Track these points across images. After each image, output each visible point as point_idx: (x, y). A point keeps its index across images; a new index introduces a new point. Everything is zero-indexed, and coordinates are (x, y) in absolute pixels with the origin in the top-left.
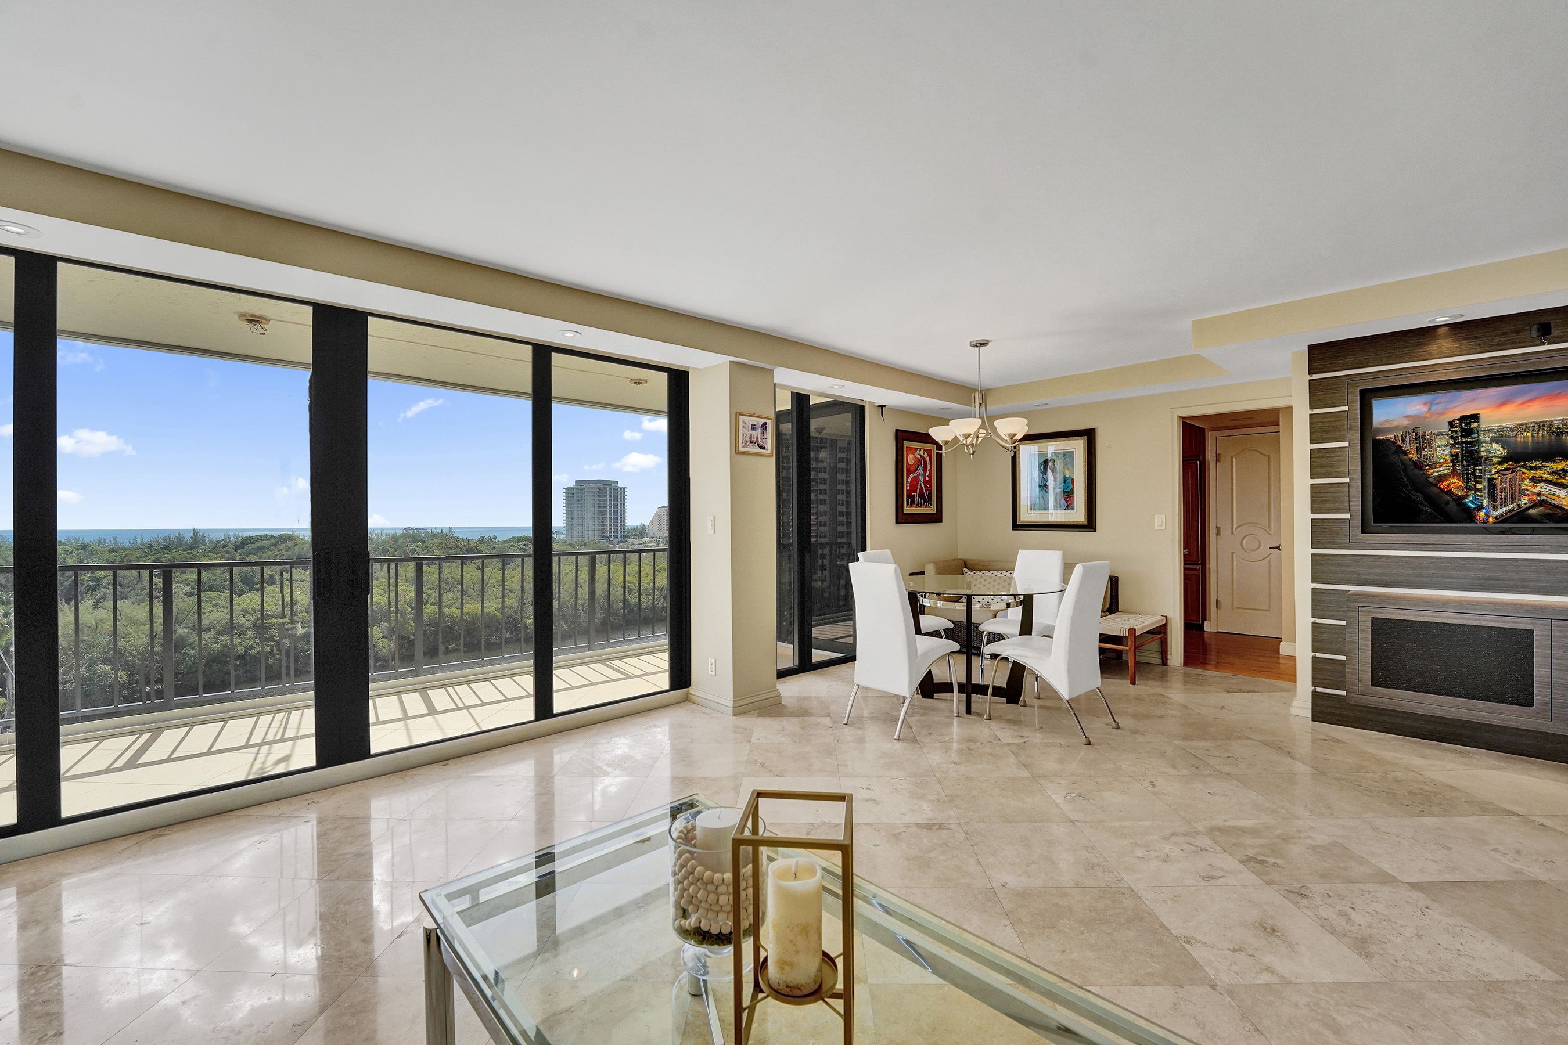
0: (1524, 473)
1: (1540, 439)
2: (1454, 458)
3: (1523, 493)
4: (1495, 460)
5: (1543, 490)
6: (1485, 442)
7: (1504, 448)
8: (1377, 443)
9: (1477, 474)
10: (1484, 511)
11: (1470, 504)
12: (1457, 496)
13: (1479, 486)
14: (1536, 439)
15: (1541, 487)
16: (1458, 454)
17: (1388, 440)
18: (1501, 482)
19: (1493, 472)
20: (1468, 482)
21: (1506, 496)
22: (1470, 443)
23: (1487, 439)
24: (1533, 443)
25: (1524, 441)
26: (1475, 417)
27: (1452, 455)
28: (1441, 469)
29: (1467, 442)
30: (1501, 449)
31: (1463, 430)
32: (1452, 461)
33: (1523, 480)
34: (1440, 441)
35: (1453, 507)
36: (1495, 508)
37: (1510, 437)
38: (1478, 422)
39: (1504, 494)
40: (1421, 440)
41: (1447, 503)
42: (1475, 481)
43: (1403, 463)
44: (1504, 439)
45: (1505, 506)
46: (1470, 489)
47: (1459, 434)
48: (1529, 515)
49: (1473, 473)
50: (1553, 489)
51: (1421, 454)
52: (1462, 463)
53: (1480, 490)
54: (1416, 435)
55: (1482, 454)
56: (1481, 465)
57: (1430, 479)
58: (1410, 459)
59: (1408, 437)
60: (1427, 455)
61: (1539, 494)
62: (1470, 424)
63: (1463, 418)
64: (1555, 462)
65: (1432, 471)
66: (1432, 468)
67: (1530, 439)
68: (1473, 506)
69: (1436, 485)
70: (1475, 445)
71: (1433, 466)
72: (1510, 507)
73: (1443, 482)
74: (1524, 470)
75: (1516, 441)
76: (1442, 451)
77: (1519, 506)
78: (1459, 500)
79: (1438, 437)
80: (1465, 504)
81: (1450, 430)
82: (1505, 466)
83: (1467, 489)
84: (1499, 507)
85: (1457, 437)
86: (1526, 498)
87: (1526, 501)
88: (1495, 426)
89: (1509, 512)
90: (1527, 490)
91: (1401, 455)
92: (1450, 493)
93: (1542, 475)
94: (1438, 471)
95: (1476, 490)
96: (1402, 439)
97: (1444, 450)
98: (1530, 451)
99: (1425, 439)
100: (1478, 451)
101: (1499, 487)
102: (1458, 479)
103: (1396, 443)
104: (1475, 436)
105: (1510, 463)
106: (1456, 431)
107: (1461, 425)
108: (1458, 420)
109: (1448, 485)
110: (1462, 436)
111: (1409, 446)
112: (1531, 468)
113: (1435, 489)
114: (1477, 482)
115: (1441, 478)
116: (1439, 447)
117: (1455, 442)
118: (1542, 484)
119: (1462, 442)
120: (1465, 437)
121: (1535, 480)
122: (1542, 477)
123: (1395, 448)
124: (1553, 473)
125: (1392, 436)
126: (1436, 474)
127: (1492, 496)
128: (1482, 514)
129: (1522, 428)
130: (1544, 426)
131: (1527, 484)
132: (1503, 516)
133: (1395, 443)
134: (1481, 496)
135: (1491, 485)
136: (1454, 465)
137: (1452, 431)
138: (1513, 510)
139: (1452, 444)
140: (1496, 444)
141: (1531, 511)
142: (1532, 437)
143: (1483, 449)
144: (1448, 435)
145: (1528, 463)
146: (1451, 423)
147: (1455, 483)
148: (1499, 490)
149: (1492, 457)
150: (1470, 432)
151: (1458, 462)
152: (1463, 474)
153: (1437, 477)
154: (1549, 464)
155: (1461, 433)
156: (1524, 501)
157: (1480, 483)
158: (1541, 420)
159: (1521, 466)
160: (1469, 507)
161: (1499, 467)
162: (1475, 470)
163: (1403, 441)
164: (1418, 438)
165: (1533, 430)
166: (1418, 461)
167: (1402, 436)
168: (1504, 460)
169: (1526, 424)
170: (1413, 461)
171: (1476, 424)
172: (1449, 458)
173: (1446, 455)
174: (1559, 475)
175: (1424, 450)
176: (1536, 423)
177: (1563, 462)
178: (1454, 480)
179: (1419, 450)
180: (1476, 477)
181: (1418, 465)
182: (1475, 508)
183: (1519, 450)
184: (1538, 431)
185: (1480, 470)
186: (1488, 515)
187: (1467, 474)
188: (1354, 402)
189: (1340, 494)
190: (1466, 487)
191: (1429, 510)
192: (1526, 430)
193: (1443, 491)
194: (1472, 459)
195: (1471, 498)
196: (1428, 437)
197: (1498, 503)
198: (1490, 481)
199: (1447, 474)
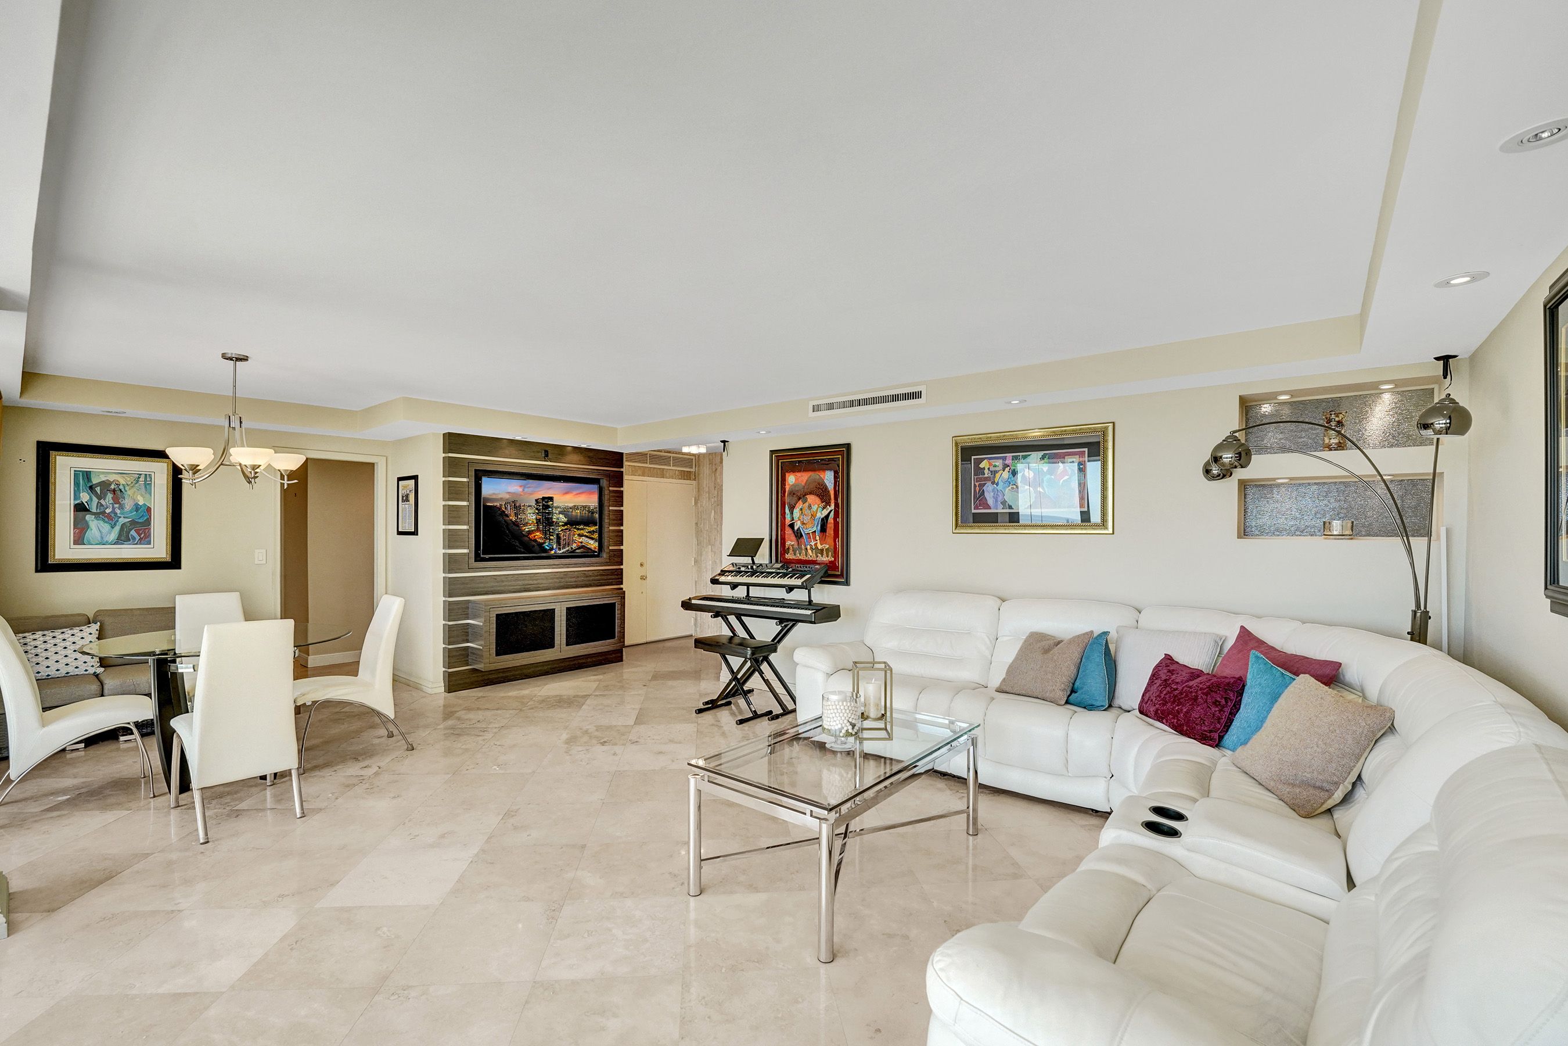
0: (575, 531)
1: (584, 515)
2: (538, 521)
3: (574, 541)
4: (560, 524)
5: (583, 540)
6: (556, 513)
7: (566, 518)
8: (485, 507)
9: (551, 531)
10: (554, 550)
11: (546, 546)
12: (539, 542)
13: (552, 537)
14: (582, 514)
16: (540, 519)
17: (496, 507)
18: (564, 536)
19: (559, 530)
20: (546, 535)
21: (566, 542)
22: (548, 513)
23: (557, 512)
24: (580, 516)
25: (576, 515)
26: (551, 499)
27: (537, 519)
28: (530, 527)
29: (545, 513)
30: (564, 518)
31: (543, 505)
32: (537, 523)
33: (574, 535)
34: (529, 511)
35: (537, 548)
36: (560, 549)
37: (569, 512)
39: (564, 542)
40: (517, 508)
41: (534, 546)
42: (550, 535)
43: (505, 521)
44: (566, 513)
45: (565, 548)
46: (547, 539)
48: (576, 553)
49: (549, 530)
50: (588, 540)
51: (518, 517)
52: (543, 524)
53: (552, 540)
54: (515, 505)
55: (554, 520)
56: (553, 526)
57: (523, 533)
58: (511, 520)
59: (509, 506)
60: (521, 518)
61: (581, 543)
62: (547, 502)
63: (544, 498)
64: (590, 527)
65: (525, 528)
66: (524, 526)
68: (548, 548)
69: (527, 536)
70: (550, 515)
71: (526, 524)
72: (567, 549)
73: (531, 534)
75: (572, 514)
76: (531, 516)
77: (572, 548)
78: (541, 545)
79: (529, 508)
80: (544, 547)
81: (536, 504)
82: (566, 527)
84: (562, 549)
85: (540, 509)
86: (576, 544)
87: (576, 546)
88: (560, 505)
89: (567, 551)
90: (576, 540)
91: (505, 517)
92: (535, 541)
93: (583, 533)
94: (528, 528)
95: (550, 539)
96: (505, 506)
98: (578, 520)
99: (521, 509)
100: (552, 518)
101: (562, 538)
102: (540, 533)
104: (550, 509)
105: (569, 526)
106: (540, 506)
107: (542, 502)
108: (541, 499)
109: (534, 536)
110: (543, 509)
111: (510, 511)
112: (578, 529)
113: (526, 538)
115: (530, 532)
116: (530, 514)
117: (539, 512)
118: (583, 538)
119: (543, 512)
120: (545, 510)
121: (580, 535)
123: (501, 512)
124: (589, 532)
125: (498, 505)
126: (527, 530)
127: (559, 543)
128: (553, 552)
129: (575, 508)
130: (586, 508)
132: (564, 552)
133: (500, 509)
134: (553, 542)
135: (558, 538)
136: (538, 525)
137: (538, 505)
138: (569, 550)
139: (537, 513)
140: (562, 515)
141: (577, 551)
142: (580, 513)
143: (555, 517)
144: (535, 507)
145: (577, 527)
146: (536, 500)
147: (538, 535)
148: (562, 540)
149: (559, 521)
150: (548, 507)
151: (541, 523)
152: (543, 530)
153: (528, 531)
154: (587, 528)
155: (543, 507)
156: (574, 546)
157: (553, 536)
159: (574, 528)
160: (546, 549)
161: (563, 528)
162: (550, 529)
163: (505, 508)
164: (515, 507)
165: (581, 510)
166: (516, 521)
168: (566, 524)
169: (577, 506)
171: (551, 503)
172: (535, 522)
173: (533, 519)
174: (591, 533)
175: (519, 515)
176: (582, 506)
177: (593, 527)
179: (516, 515)
180: (550, 532)
181: (515, 523)
183: (573, 519)
184: (583, 510)
185: (553, 529)
186: (556, 552)
187: (545, 530)
188: (472, 476)
189: (463, 536)
190: (544, 538)
191: (523, 550)
192: (577, 509)
193: (531, 540)
194: (548, 522)
195: (547, 544)
196: (522, 507)
197: (561, 547)
198: (558, 535)
199: (534, 530)
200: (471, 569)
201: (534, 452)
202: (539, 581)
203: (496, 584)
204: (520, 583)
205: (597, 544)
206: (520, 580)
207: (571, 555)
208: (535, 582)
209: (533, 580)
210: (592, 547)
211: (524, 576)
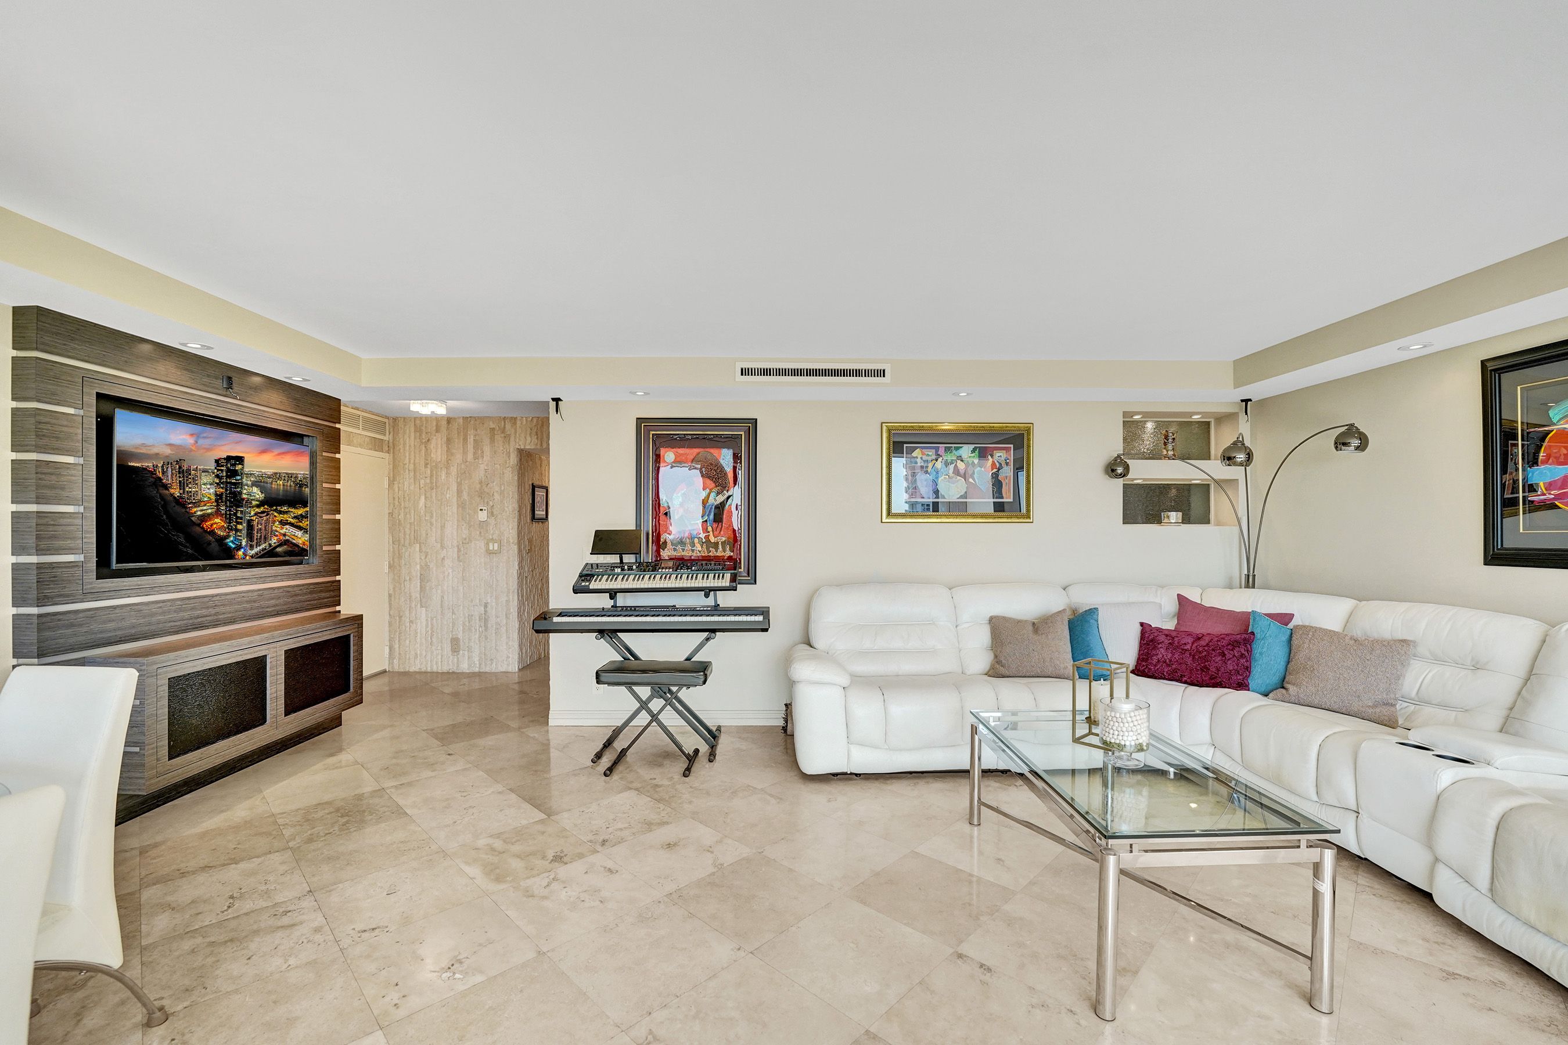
0: (275, 516)
1: (289, 488)
2: (219, 497)
3: (273, 533)
4: (254, 503)
5: (287, 531)
6: (247, 485)
7: (262, 493)
9: (239, 515)
10: (243, 550)
11: (231, 544)
12: (219, 536)
13: (240, 527)
14: (285, 487)
15: (286, 529)
16: (222, 493)
17: (145, 469)
18: (258, 524)
19: (252, 514)
20: (230, 523)
21: (261, 536)
22: (234, 484)
23: (249, 483)
24: (283, 491)
25: (277, 488)
26: (240, 460)
27: (216, 495)
28: (205, 508)
29: (231, 483)
30: (260, 493)
31: (228, 470)
32: (217, 501)
33: (274, 521)
34: (206, 479)
35: (215, 547)
36: (252, 547)
37: (267, 483)
38: (242, 465)
39: (259, 535)
40: (185, 474)
41: (209, 543)
42: (236, 522)
43: (162, 497)
44: (262, 484)
45: (259, 546)
46: (231, 530)
47: (225, 474)
48: (277, 553)
49: (235, 514)
50: (294, 531)
51: (184, 489)
52: (226, 503)
53: (240, 531)
54: (180, 467)
55: (244, 496)
56: (242, 506)
57: (193, 519)
58: (172, 495)
59: (170, 470)
60: (191, 492)
61: (285, 535)
62: (234, 465)
63: (229, 459)
64: (297, 508)
65: (195, 509)
66: (195, 507)
67: (282, 487)
68: (233, 546)
69: (199, 525)
70: (238, 487)
71: (197, 504)
72: (263, 546)
73: (206, 522)
74: (276, 514)
75: (271, 487)
76: (207, 489)
77: (270, 545)
78: (221, 540)
79: (203, 474)
80: (226, 544)
81: (216, 468)
82: (262, 509)
83: (229, 529)
84: (255, 547)
85: (222, 476)
86: (276, 538)
87: (275, 541)
88: (256, 471)
89: (263, 550)
90: (277, 531)
91: (161, 488)
92: (212, 533)
93: (288, 519)
94: (202, 510)
95: (237, 530)
96: (163, 470)
97: (209, 489)
98: (281, 497)
99: (190, 474)
100: (240, 493)
101: (256, 528)
102: (221, 520)
103: (155, 474)
104: (239, 478)
105: (266, 506)
106: (222, 470)
107: (226, 465)
108: (224, 459)
109: (212, 525)
110: (227, 477)
111: (170, 478)
112: (280, 512)
113: (198, 529)
114: (238, 523)
115: (205, 518)
116: (204, 484)
117: (220, 482)
118: (287, 526)
119: (227, 483)
120: (230, 478)
121: (283, 523)
122: (287, 520)
123: (153, 480)
124: (295, 517)
125: (151, 465)
126: (199, 513)
127: (250, 536)
128: (241, 553)
129: (276, 476)
130: (291, 477)
131: (277, 526)
132: (257, 554)
133: (151, 472)
134: (241, 536)
135: (250, 527)
136: (218, 505)
137: (218, 470)
138: (265, 549)
139: (217, 483)
140: (256, 488)
141: (279, 550)
142: (283, 485)
143: (245, 491)
144: (214, 473)
145: (279, 508)
146: (217, 461)
147: (218, 524)
148: (256, 530)
149: (252, 500)
150: (233, 473)
151: (222, 502)
152: (226, 514)
153: (201, 515)
154: (293, 510)
155: (227, 473)
156: (274, 541)
157: (241, 523)
158: (290, 472)
159: (274, 510)
160: (230, 547)
161: (257, 510)
162: (237, 511)
163: (163, 473)
164: (181, 471)
165: (284, 480)
166: (181, 498)
167: (162, 467)
168: (262, 504)
169: (280, 473)
170: (175, 498)
171: (240, 466)
172: (213, 498)
173: (210, 494)
174: (298, 519)
175: (187, 486)
176: (287, 474)
177: (301, 509)
178: (217, 520)
179: (182, 486)
180: (237, 518)
181: (180, 502)
182: (235, 548)
183: (273, 496)
184: (288, 481)
186: (245, 554)
187: (230, 514)
188: (89, 406)
189: (72, 528)
190: (228, 528)
191: (190, 551)
192: (280, 478)
193: (206, 531)
194: (235, 500)
195: (232, 539)
196: (193, 472)
197: (254, 543)
198: (249, 522)
199: (211, 514)
200: (87, 596)
201: (208, 376)
202: (217, 610)
203: (142, 621)
204: (186, 615)
205: (307, 537)
206: (185, 610)
207: (270, 558)
208: (212, 611)
209: (208, 608)
210: (300, 542)
211: (192, 601)
